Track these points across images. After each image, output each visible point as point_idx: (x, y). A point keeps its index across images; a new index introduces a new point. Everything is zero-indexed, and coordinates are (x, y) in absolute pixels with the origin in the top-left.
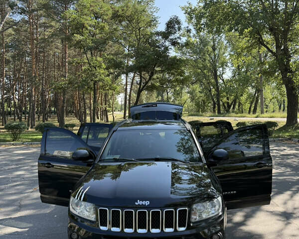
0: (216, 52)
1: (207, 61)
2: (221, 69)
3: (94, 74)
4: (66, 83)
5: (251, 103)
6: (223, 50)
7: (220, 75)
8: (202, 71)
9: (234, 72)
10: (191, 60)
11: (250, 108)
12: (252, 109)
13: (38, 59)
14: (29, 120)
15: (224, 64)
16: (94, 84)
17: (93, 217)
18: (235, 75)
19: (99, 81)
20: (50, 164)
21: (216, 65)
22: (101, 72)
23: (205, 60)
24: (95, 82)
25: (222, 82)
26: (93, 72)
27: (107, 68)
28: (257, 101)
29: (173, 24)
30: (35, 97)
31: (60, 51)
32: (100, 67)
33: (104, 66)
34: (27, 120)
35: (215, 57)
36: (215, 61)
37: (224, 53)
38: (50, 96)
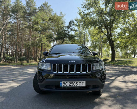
0: (85, 37)
2: (87, 43)
3: (41, 41)
9: (91, 44)
10: (76, 39)
15: (88, 41)
19: (43, 43)
22: (44, 40)
23: (81, 39)
24: (42, 44)
29: (71, 23)
31: (28, 34)
33: (45, 38)
36: (85, 40)
37: (88, 37)
38: (23, 52)
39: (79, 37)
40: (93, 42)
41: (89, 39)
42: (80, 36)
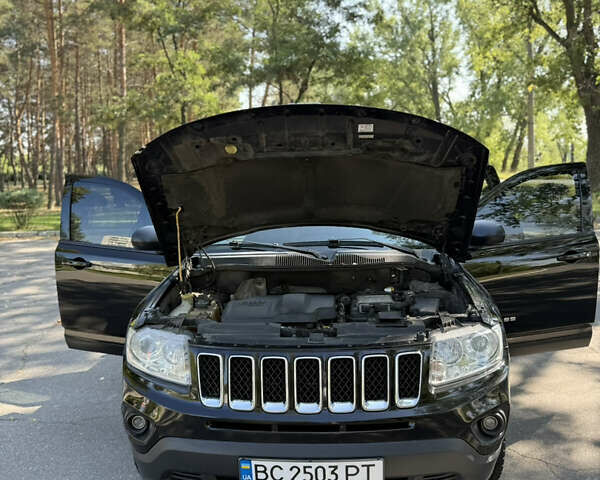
0: (438, 43)
1: (418, 62)
2: (446, 80)
3: (181, 88)
4: (124, 108)
5: (508, 151)
6: (450, 41)
7: (443, 93)
8: (407, 85)
9: (473, 87)
10: (385, 61)
11: (505, 162)
12: (510, 162)
13: (65, 61)
14: (50, 190)
15: (451, 69)
16: (183, 110)
17: (183, 377)
18: (474, 93)
19: (193, 102)
20: (84, 261)
21: (435, 72)
22: (197, 83)
23: (413, 60)
24: (185, 104)
25: (448, 107)
26: (180, 84)
27: (210, 73)
28: (520, 145)
30: (61, 142)
31: (110, 44)
32: (193, 71)
33: (202, 70)
34: (47, 191)
35: (434, 55)
36: (433, 64)
37: (453, 46)
38: (94, 141)
39: (403, 47)
40: (483, 76)
41: (458, 57)
42: (406, 41)
